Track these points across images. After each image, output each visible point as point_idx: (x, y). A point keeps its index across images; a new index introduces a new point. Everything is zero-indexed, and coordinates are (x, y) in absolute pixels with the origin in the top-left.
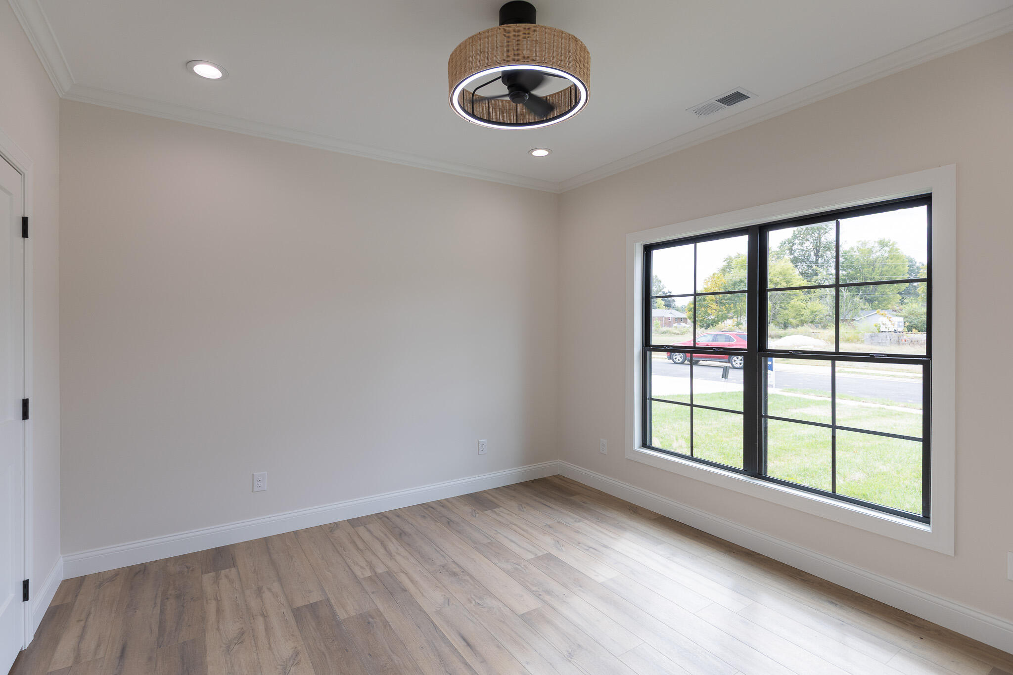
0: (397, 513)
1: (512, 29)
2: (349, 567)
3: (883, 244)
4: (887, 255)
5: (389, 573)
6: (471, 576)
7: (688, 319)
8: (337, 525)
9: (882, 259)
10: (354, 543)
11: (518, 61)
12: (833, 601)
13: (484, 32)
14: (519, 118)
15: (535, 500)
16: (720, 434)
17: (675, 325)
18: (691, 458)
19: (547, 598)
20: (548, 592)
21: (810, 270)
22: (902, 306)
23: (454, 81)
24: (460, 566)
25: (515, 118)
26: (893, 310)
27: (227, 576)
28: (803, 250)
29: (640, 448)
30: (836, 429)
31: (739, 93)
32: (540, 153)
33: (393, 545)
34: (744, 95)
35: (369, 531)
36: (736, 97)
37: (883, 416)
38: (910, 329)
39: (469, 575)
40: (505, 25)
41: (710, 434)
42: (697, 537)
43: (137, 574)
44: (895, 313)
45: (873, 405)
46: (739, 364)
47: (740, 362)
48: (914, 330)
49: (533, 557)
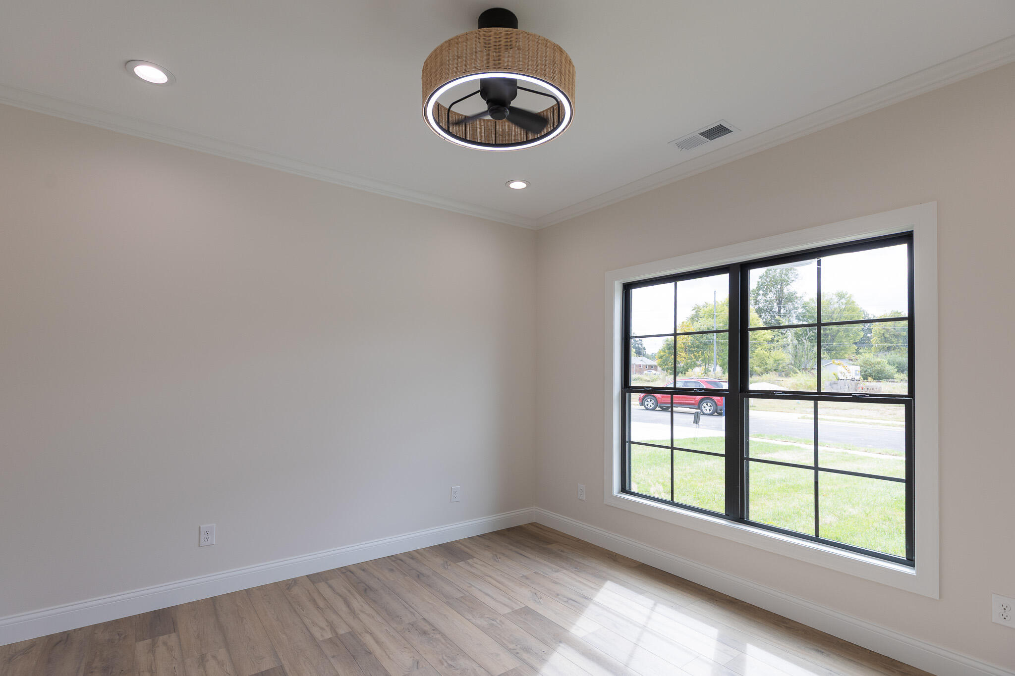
0: (362, 567)
1: (493, 33)
2: (307, 628)
3: (841, 296)
4: (844, 307)
5: (352, 634)
6: (443, 635)
7: (658, 367)
8: (295, 581)
9: (839, 310)
10: (314, 601)
11: (499, 68)
12: (820, 649)
13: (462, 36)
14: (498, 139)
15: (511, 550)
16: (695, 479)
17: (646, 372)
18: (672, 503)
19: (525, 656)
20: (527, 650)
21: (773, 321)
22: (857, 356)
23: (429, 88)
24: (430, 624)
25: (494, 139)
26: (849, 360)
27: (165, 644)
28: (766, 301)
29: (619, 493)
30: (819, 471)
31: (723, 126)
32: (518, 185)
33: (357, 603)
34: (727, 129)
35: (330, 586)
36: (718, 131)
37: (846, 460)
38: (865, 377)
39: (440, 633)
40: (485, 28)
41: (684, 479)
42: (678, 585)
43: (57, 644)
44: (851, 362)
45: (836, 450)
46: (708, 410)
47: (710, 408)
48: (869, 378)
49: (509, 611)
